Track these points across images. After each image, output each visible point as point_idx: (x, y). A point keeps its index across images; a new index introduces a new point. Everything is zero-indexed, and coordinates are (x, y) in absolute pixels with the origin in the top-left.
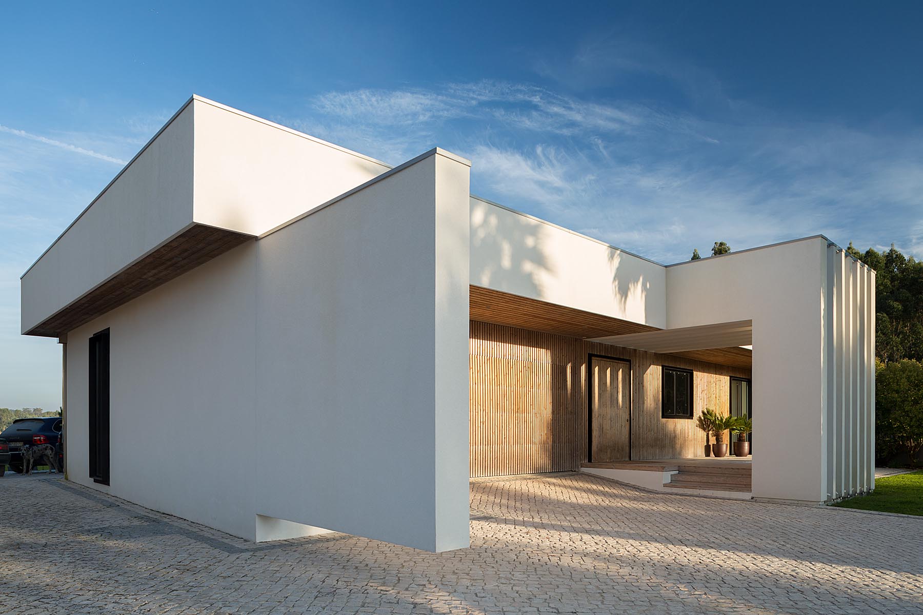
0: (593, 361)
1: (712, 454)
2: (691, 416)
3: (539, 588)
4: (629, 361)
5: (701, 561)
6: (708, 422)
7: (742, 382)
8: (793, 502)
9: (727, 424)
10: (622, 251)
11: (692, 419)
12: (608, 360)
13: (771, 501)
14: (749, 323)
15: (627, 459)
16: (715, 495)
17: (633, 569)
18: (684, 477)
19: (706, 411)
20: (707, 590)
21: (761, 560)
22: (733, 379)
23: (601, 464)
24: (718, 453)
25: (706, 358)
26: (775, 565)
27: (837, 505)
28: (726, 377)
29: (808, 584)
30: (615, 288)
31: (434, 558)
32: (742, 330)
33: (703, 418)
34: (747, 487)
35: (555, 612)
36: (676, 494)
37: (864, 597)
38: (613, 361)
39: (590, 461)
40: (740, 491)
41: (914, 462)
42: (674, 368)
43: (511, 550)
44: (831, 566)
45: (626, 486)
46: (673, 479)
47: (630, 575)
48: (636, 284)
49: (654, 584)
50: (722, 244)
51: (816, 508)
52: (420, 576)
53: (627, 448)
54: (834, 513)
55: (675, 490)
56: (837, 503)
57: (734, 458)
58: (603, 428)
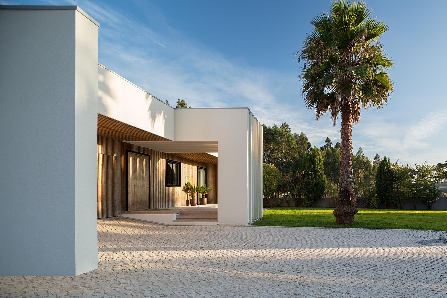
0: (129, 154)
1: (190, 204)
2: (180, 185)
3: (142, 285)
4: (149, 156)
5: (217, 256)
6: (187, 189)
7: (203, 170)
8: (237, 225)
9: (197, 190)
10: (153, 96)
11: (180, 187)
12: (138, 154)
13: (226, 225)
14: (216, 142)
15: (148, 208)
16: (200, 224)
17: (187, 265)
18: (183, 216)
19: (186, 183)
20: (229, 270)
21: (242, 252)
22: (199, 168)
23: (134, 212)
24: (193, 204)
25: (188, 157)
26: (249, 253)
27: (253, 225)
28: (195, 167)
29: (266, 259)
30: (149, 114)
31: (48, 281)
32: (213, 145)
33: (185, 187)
34: (216, 219)
35: (162, 296)
36: (180, 225)
37: (289, 261)
38: (140, 155)
39: (127, 210)
40: (212, 221)
41: (268, 205)
42: (172, 161)
43: (106, 267)
44: (269, 250)
45: (151, 223)
46: (177, 218)
47: (188, 269)
48: (160, 115)
49: (204, 271)
50: (183, 101)
51: (246, 226)
52: (46, 295)
53: (148, 203)
54: (254, 228)
55: (179, 223)
56: (252, 224)
57: (200, 206)
58: (134, 192)
